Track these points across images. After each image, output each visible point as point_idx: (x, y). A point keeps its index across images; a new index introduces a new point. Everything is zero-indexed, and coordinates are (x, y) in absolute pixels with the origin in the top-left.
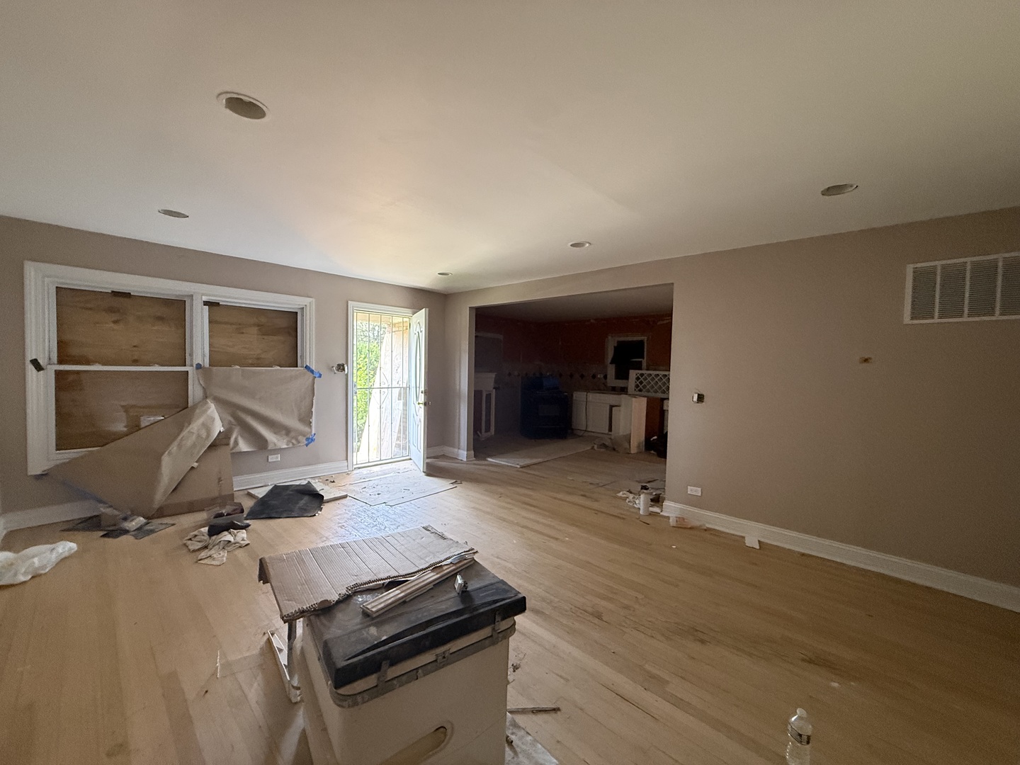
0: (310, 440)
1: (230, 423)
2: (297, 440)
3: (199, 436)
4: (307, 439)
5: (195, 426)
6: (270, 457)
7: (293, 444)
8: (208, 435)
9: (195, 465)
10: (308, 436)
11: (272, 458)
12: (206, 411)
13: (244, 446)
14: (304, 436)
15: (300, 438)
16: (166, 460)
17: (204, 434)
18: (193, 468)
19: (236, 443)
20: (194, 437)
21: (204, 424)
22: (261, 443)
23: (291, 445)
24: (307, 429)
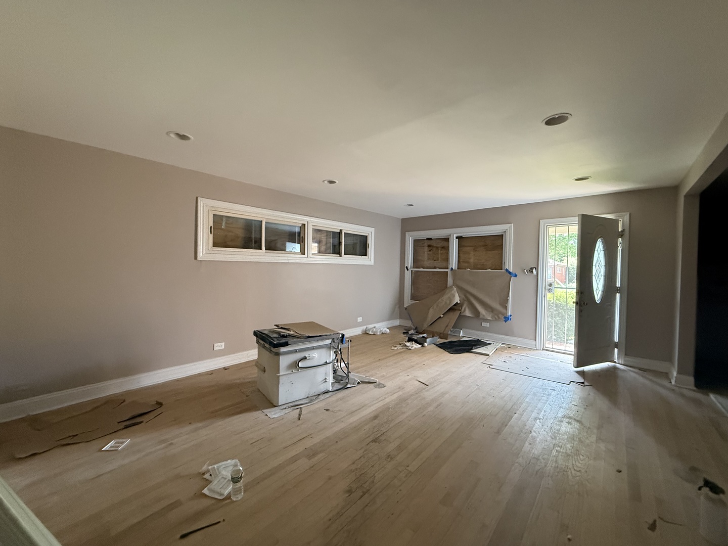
0: (507, 319)
1: (463, 299)
2: (498, 317)
3: (446, 303)
4: (505, 318)
5: (445, 297)
6: (483, 323)
7: (496, 319)
8: (450, 302)
9: (442, 316)
10: (505, 315)
11: (484, 324)
12: (451, 291)
13: (468, 313)
14: (503, 315)
15: (500, 316)
16: (431, 311)
17: (448, 302)
18: (440, 317)
19: (465, 311)
20: (444, 303)
21: (449, 298)
22: (477, 314)
23: (494, 319)
24: (503, 311)
